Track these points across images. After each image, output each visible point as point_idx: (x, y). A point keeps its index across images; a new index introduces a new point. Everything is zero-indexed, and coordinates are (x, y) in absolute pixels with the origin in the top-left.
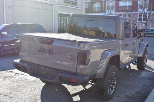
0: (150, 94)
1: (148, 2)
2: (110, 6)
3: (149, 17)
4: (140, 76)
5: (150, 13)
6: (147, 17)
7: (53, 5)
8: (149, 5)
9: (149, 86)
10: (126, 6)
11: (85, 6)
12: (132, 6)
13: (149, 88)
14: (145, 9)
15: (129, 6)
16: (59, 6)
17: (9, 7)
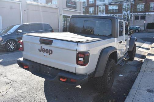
0: (137, 79)
1: (130, 6)
2: (102, 9)
3: (131, 17)
4: (127, 64)
5: (132, 14)
6: (130, 18)
7: (58, 9)
8: (131, 8)
9: (135, 72)
10: (114, 10)
11: (83, 10)
12: (118, 10)
13: (135, 73)
14: (128, 11)
15: (116, 10)
16: (63, 10)
17: (25, 11)
